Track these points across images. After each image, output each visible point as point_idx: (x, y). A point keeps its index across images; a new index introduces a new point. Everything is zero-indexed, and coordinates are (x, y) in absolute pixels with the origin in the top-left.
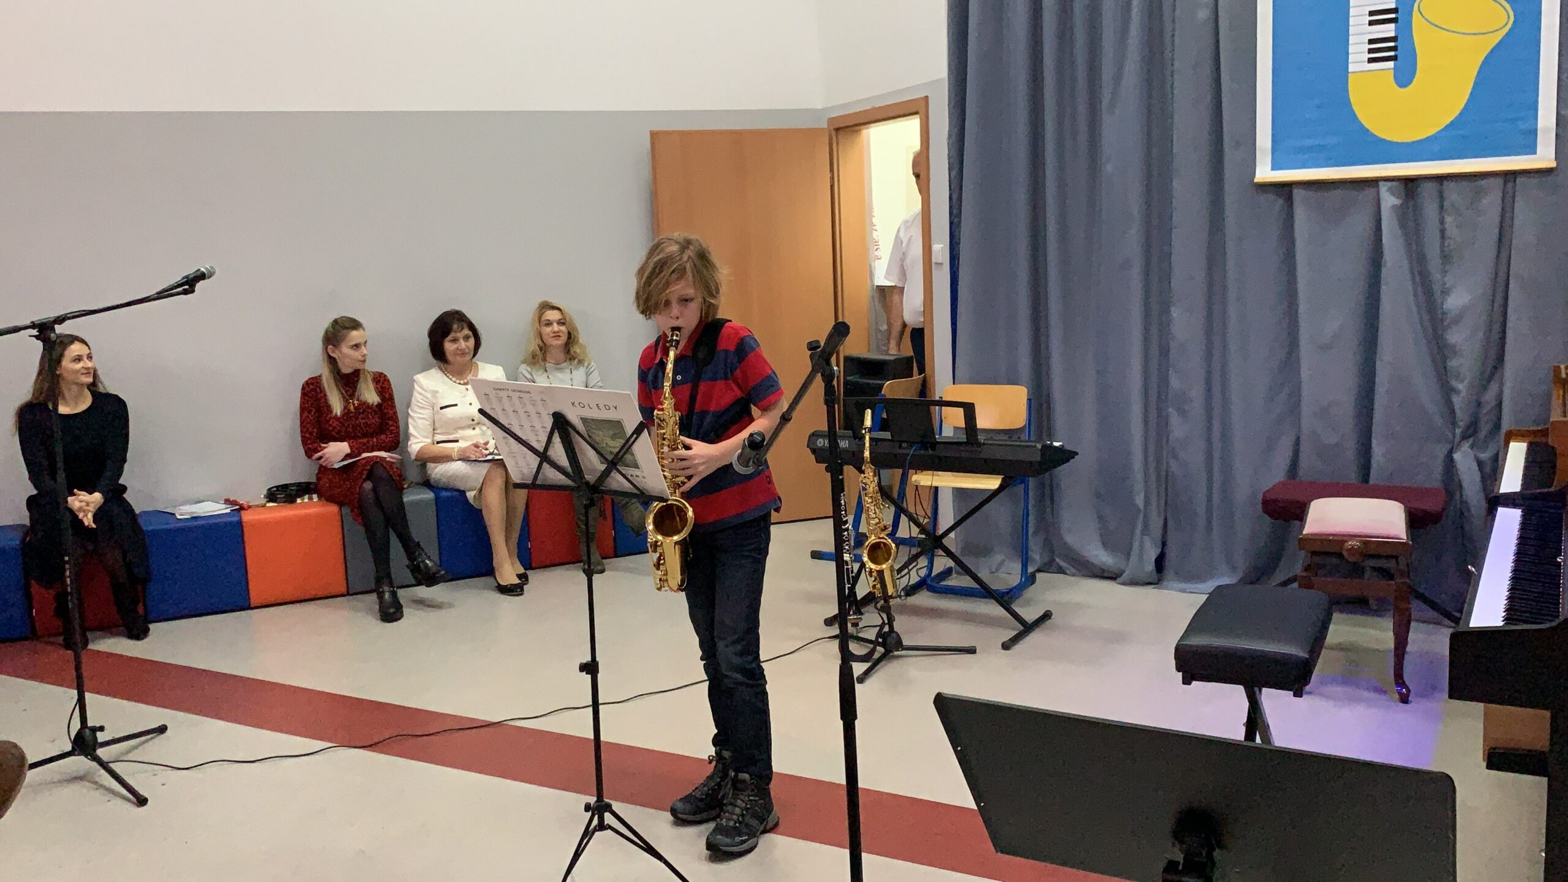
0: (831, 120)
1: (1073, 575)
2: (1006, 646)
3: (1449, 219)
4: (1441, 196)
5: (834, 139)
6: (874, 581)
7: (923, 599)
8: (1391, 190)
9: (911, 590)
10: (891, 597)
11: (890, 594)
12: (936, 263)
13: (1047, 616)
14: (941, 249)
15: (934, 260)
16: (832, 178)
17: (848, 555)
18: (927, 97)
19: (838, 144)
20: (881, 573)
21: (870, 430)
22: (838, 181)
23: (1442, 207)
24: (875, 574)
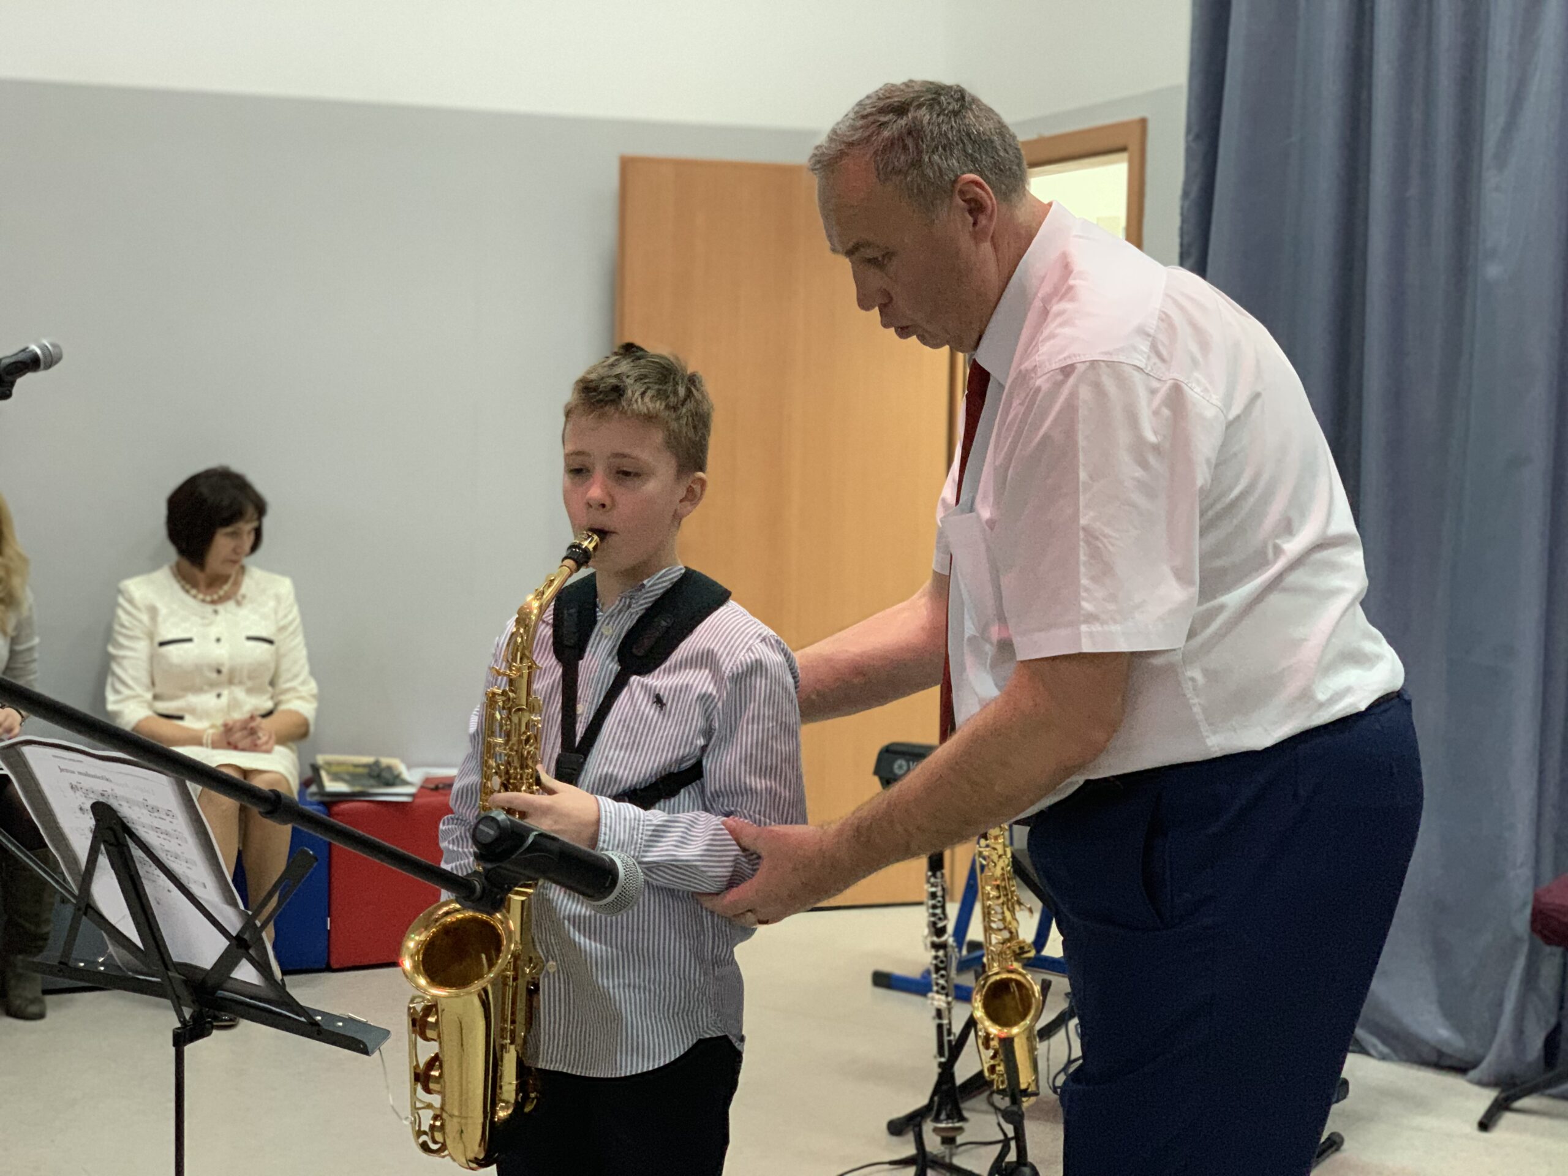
6: (994, 1057)
10: (1025, 1093)
11: (1023, 1086)
13: (1335, 1143)
17: (943, 997)
18: (1143, 122)
20: (1007, 1043)
24: (994, 1043)
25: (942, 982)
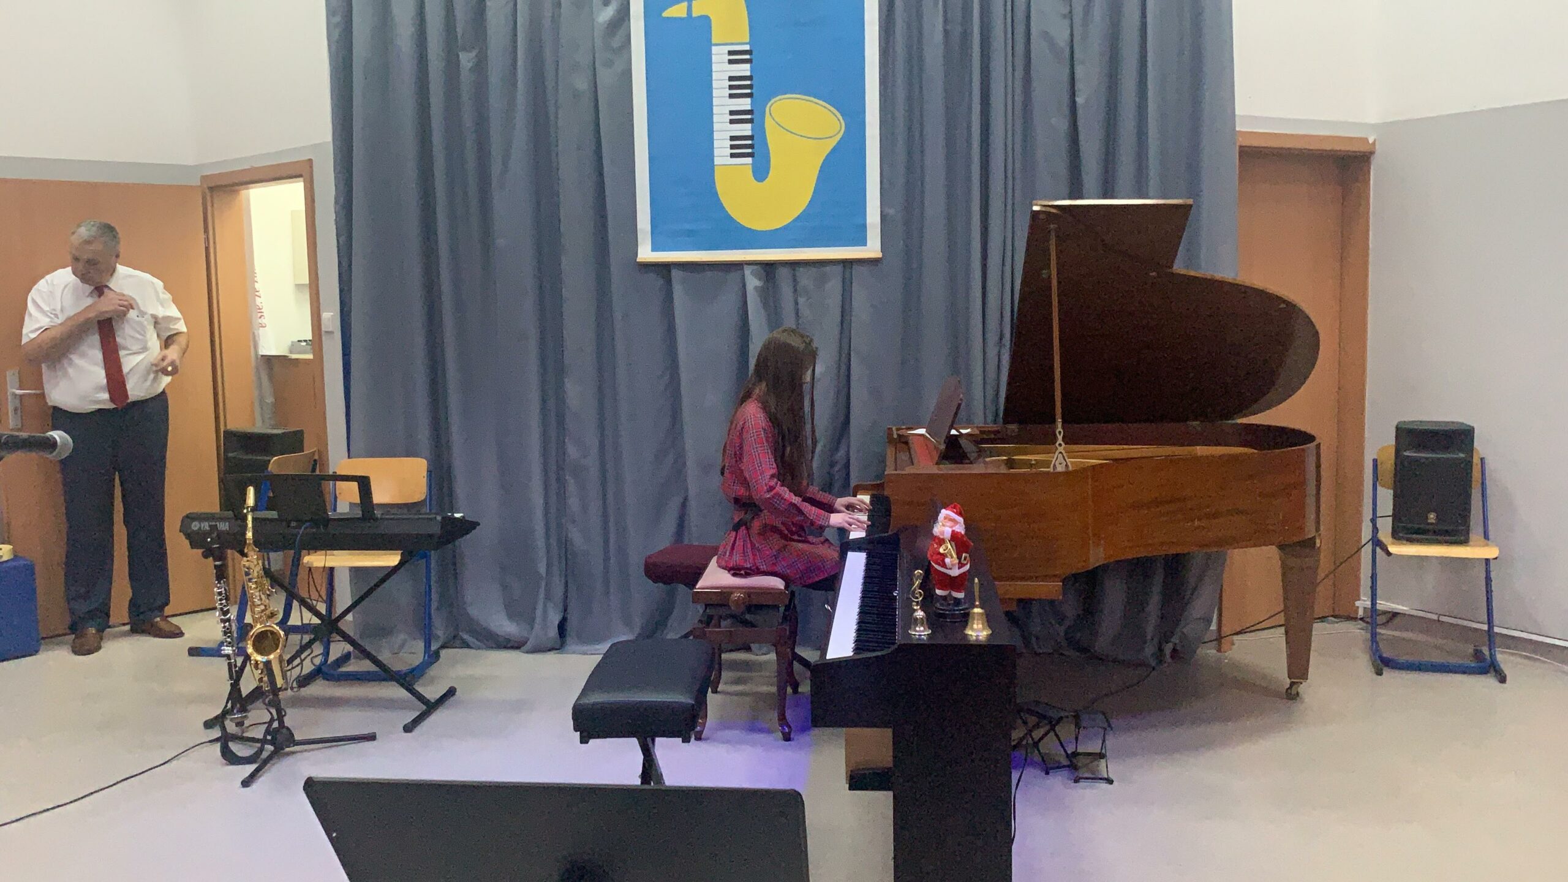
0: (204, 178)
1: (479, 648)
2: (408, 729)
3: (801, 300)
4: (795, 281)
5: (209, 198)
6: (261, 673)
7: (319, 688)
8: (754, 274)
9: (304, 681)
10: (280, 689)
11: (279, 686)
12: (326, 332)
13: (451, 692)
14: (331, 317)
15: (323, 329)
16: (207, 239)
17: (230, 648)
19: (213, 206)
20: (268, 664)
21: (254, 509)
22: (214, 243)
23: (795, 290)
24: (261, 666)
25: (229, 640)
